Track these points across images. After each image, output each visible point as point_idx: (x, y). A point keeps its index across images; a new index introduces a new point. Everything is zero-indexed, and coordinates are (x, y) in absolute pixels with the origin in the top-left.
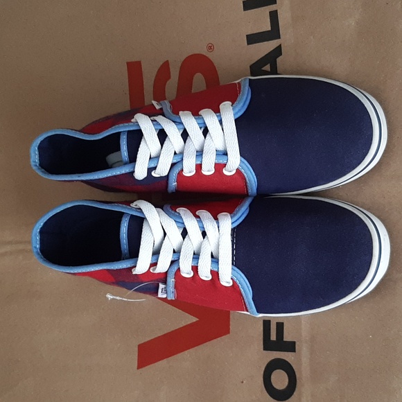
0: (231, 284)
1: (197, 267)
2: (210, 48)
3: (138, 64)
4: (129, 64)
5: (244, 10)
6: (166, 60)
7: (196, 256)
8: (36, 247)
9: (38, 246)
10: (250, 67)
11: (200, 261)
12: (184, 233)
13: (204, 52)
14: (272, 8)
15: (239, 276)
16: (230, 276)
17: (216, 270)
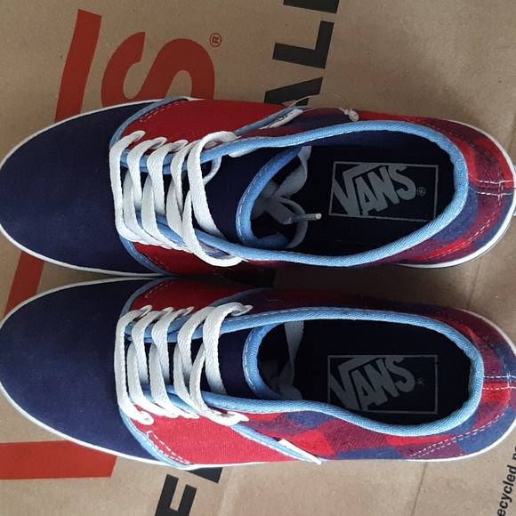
2: (216, 40)
3: (96, 20)
6: (141, 30)
10: (267, 93)
13: (205, 42)
14: (327, 17)
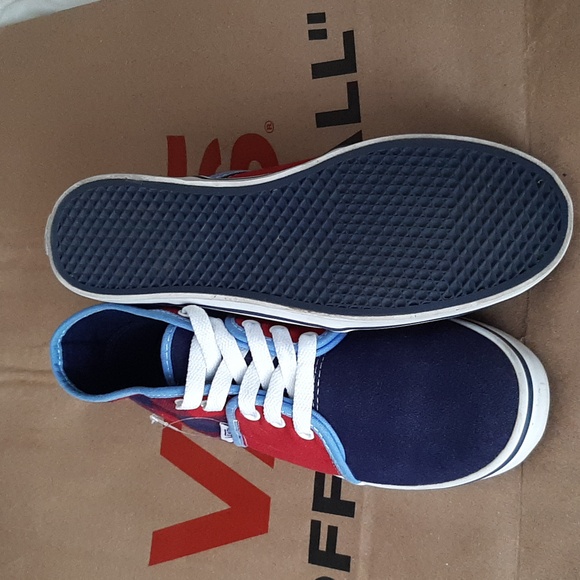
0: (312, 437)
1: (263, 408)
3: (181, 140)
4: (171, 139)
5: (314, 78)
6: (215, 138)
7: (263, 391)
8: (57, 365)
9: (60, 363)
11: (266, 400)
12: (249, 359)
13: (261, 131)
15: (322, 428)
16: (309, 425)
17: (289, 415)
